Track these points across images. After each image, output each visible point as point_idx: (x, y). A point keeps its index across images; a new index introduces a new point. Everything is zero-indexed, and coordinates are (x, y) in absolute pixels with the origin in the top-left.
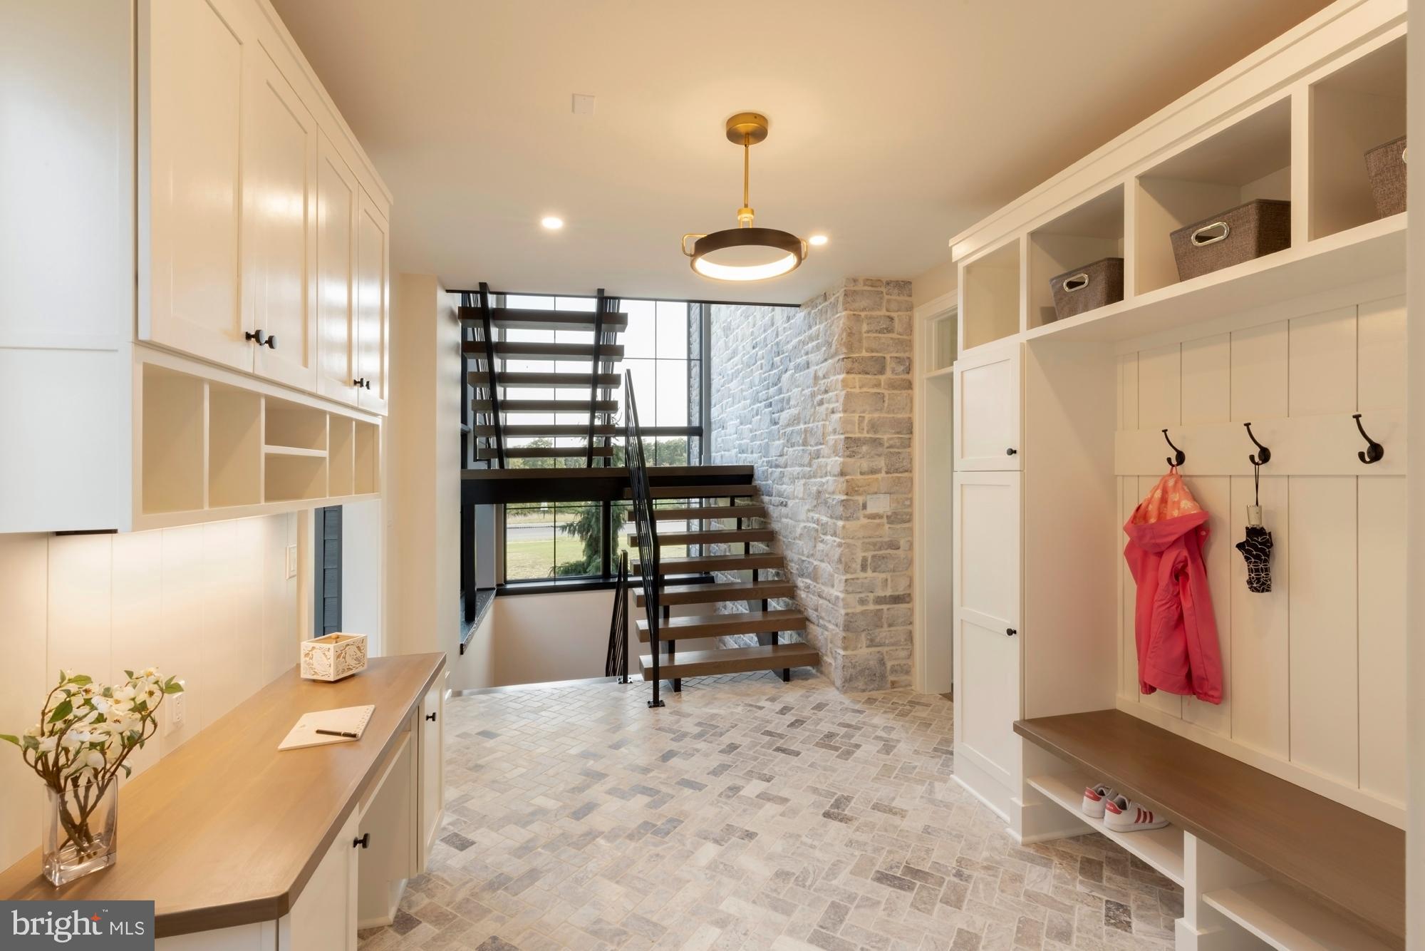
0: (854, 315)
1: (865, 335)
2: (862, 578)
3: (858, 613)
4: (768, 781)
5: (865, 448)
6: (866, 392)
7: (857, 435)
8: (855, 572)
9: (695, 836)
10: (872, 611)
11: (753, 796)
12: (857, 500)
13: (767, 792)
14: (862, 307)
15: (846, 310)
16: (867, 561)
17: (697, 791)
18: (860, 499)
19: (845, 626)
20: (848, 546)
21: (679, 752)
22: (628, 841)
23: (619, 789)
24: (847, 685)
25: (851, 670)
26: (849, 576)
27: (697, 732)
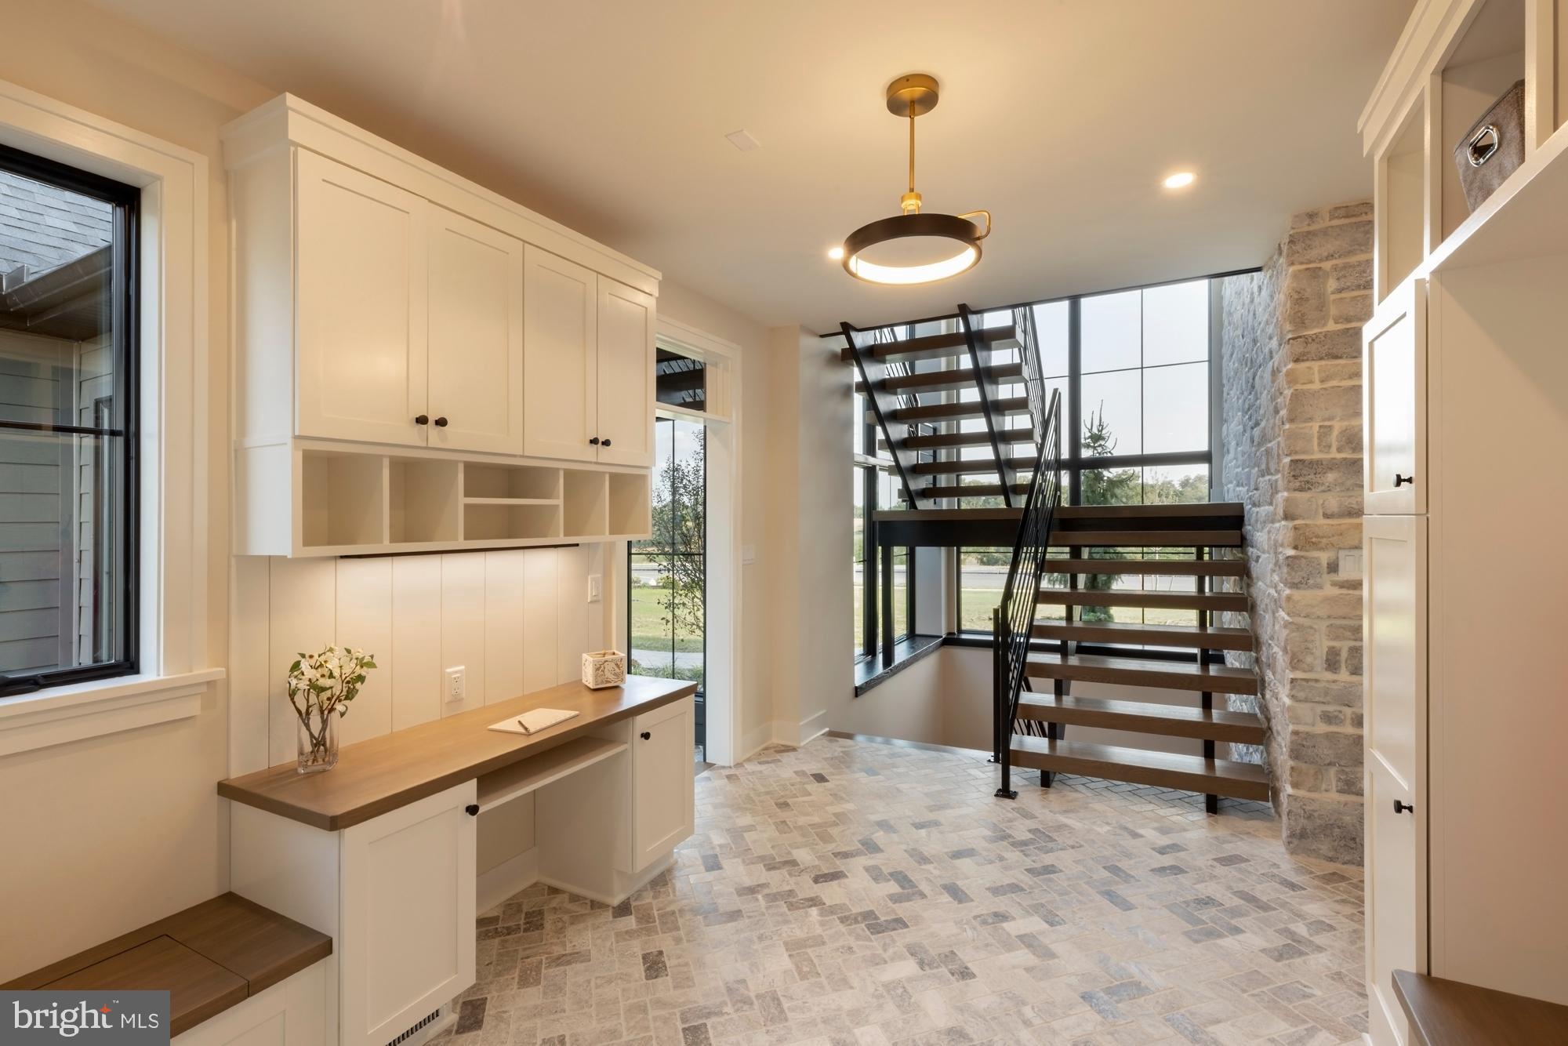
0: (1307, 269)
1: (1333, 297)
2: (1328, 681)
3: (1320, 734)
4: (1052, 924)
5: (1331, 477)
6: (1333, 387)
7: (1317, 456)
8: (1311, 669)
9: (905, 947)
10: (1346, 736)
11: (1014, 933)
12: (1317, 559)
13: (1038, 936)
14: (1326, 254)
15: (1292, 264)
16: (1339, 655)
17: (956, 902)
18: (1324, 557)
19: (1292, 750)
20: (1299, 628)
21: (981, 854)
22: (838, 922)
23: (881, 869)
24: (1296, 842)
25: (1303, 821)
26: (1299, 675)
27: (1023, 838)
